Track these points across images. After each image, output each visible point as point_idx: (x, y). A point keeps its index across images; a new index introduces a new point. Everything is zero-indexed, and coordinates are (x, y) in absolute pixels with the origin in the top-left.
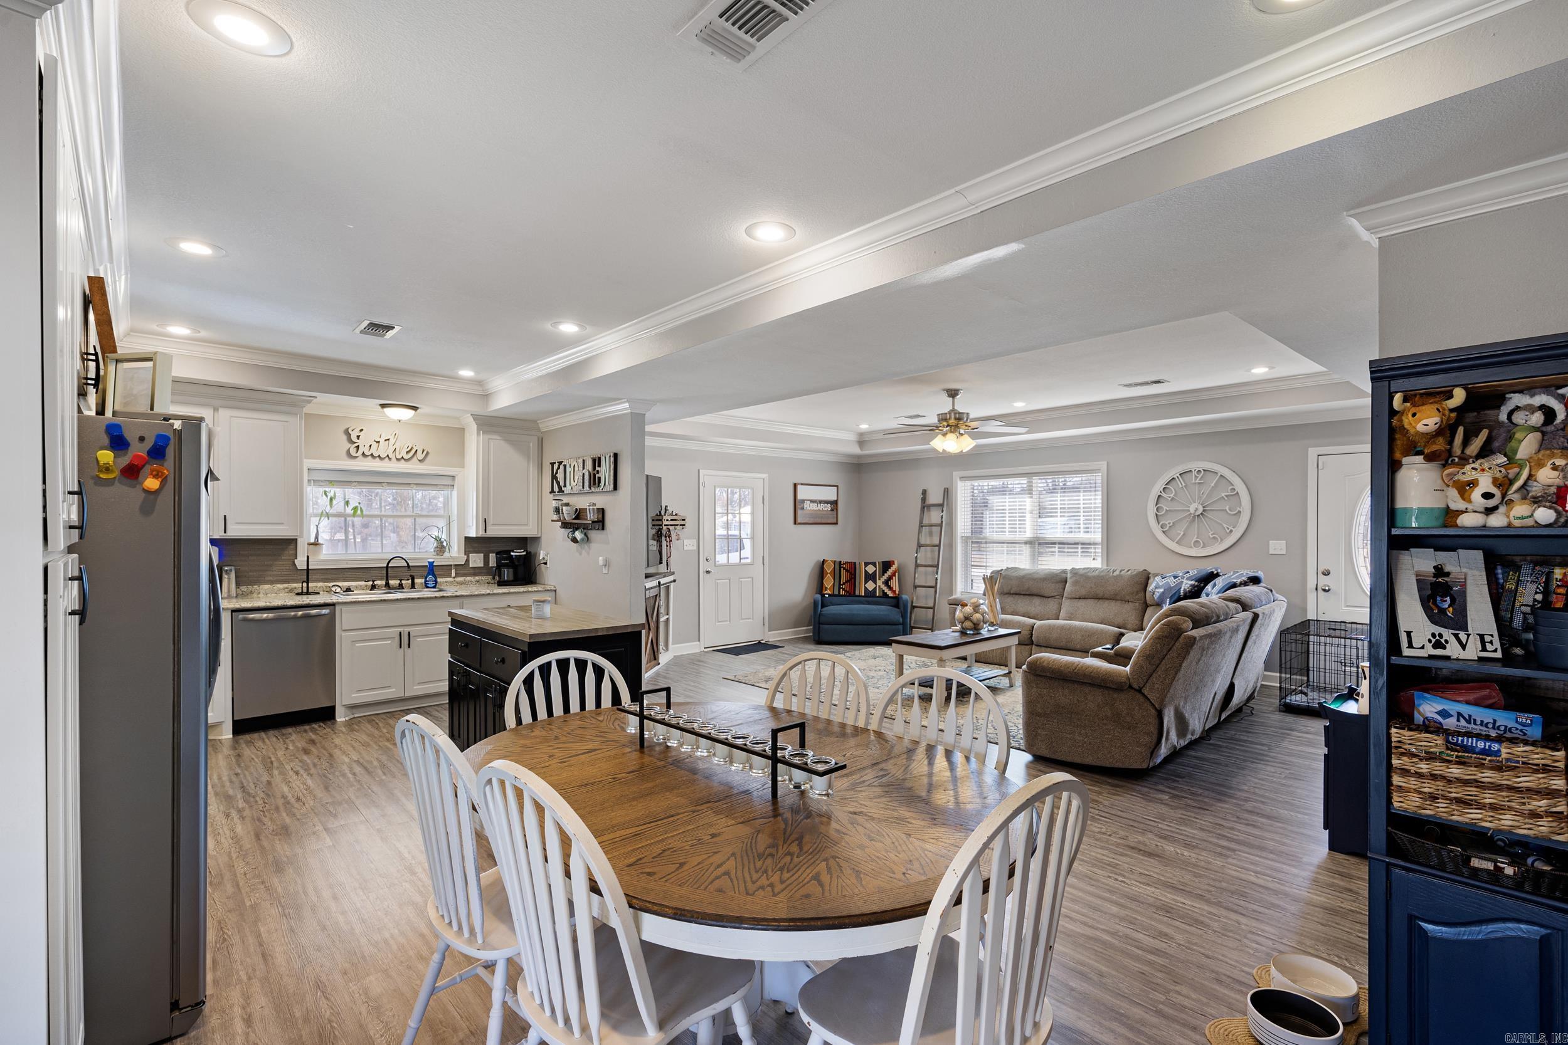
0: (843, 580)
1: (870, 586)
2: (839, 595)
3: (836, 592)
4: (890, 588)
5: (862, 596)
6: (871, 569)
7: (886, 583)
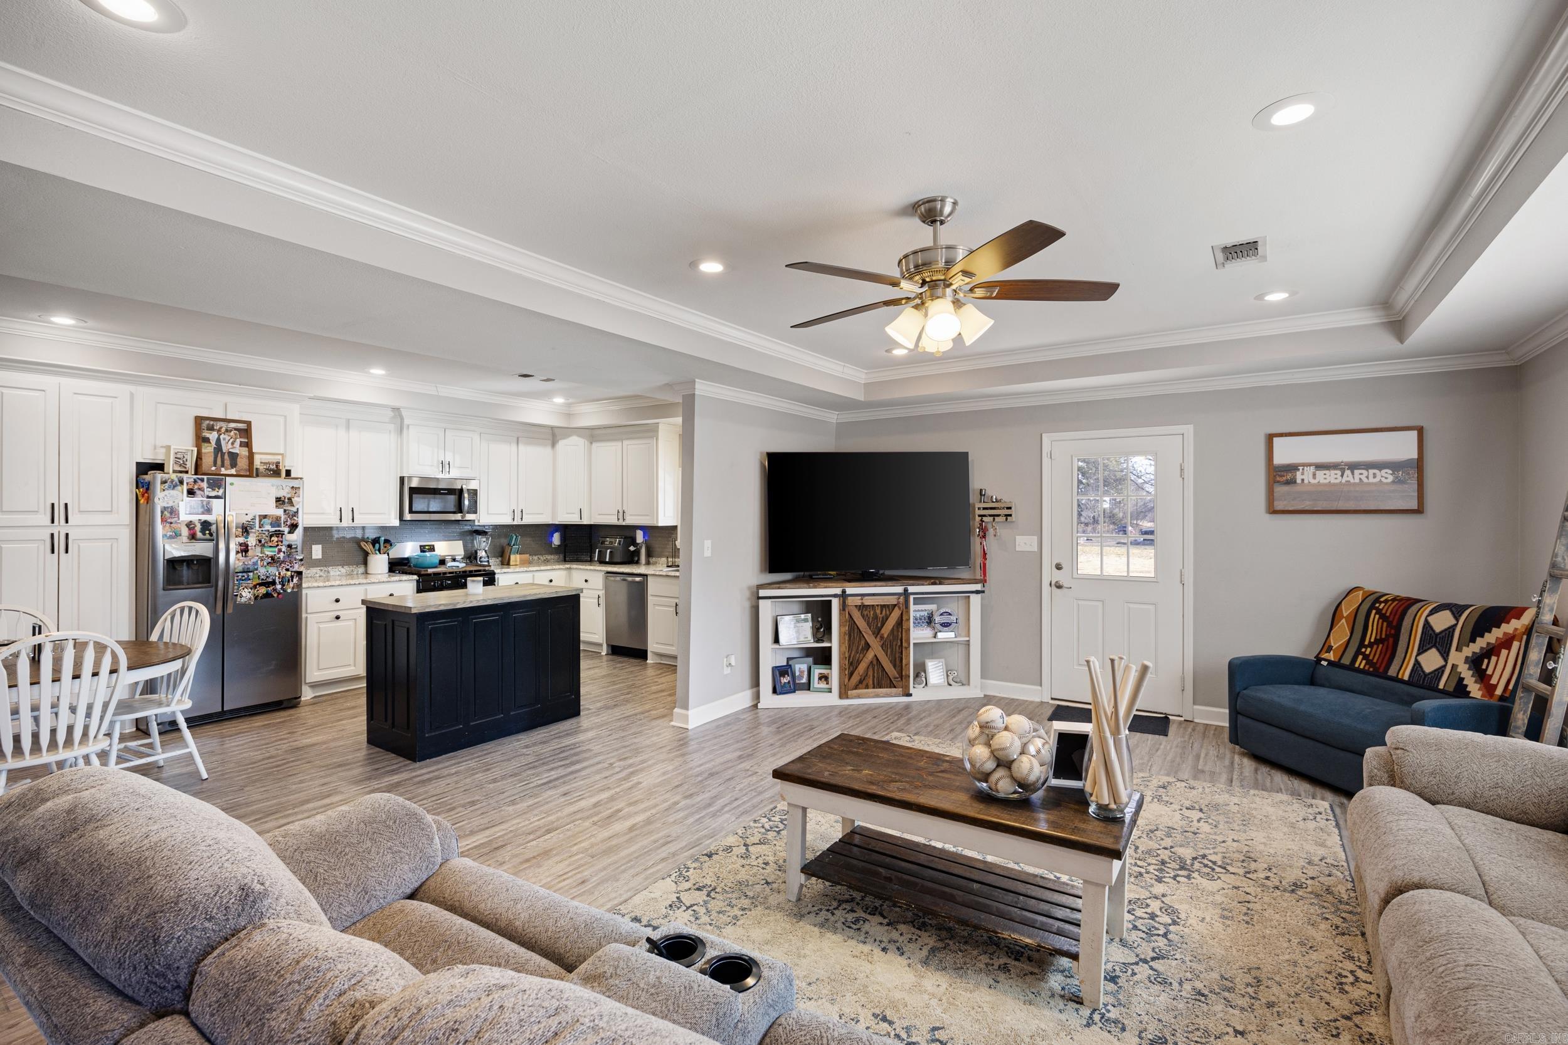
0: (1371, 636)
1: (1431, 661)
2: (1351, 667)
3: (1346, 661)
4: (1482, 676)
5: (1402, 681)
6: (1441, 622)
7: (1476, 663)
